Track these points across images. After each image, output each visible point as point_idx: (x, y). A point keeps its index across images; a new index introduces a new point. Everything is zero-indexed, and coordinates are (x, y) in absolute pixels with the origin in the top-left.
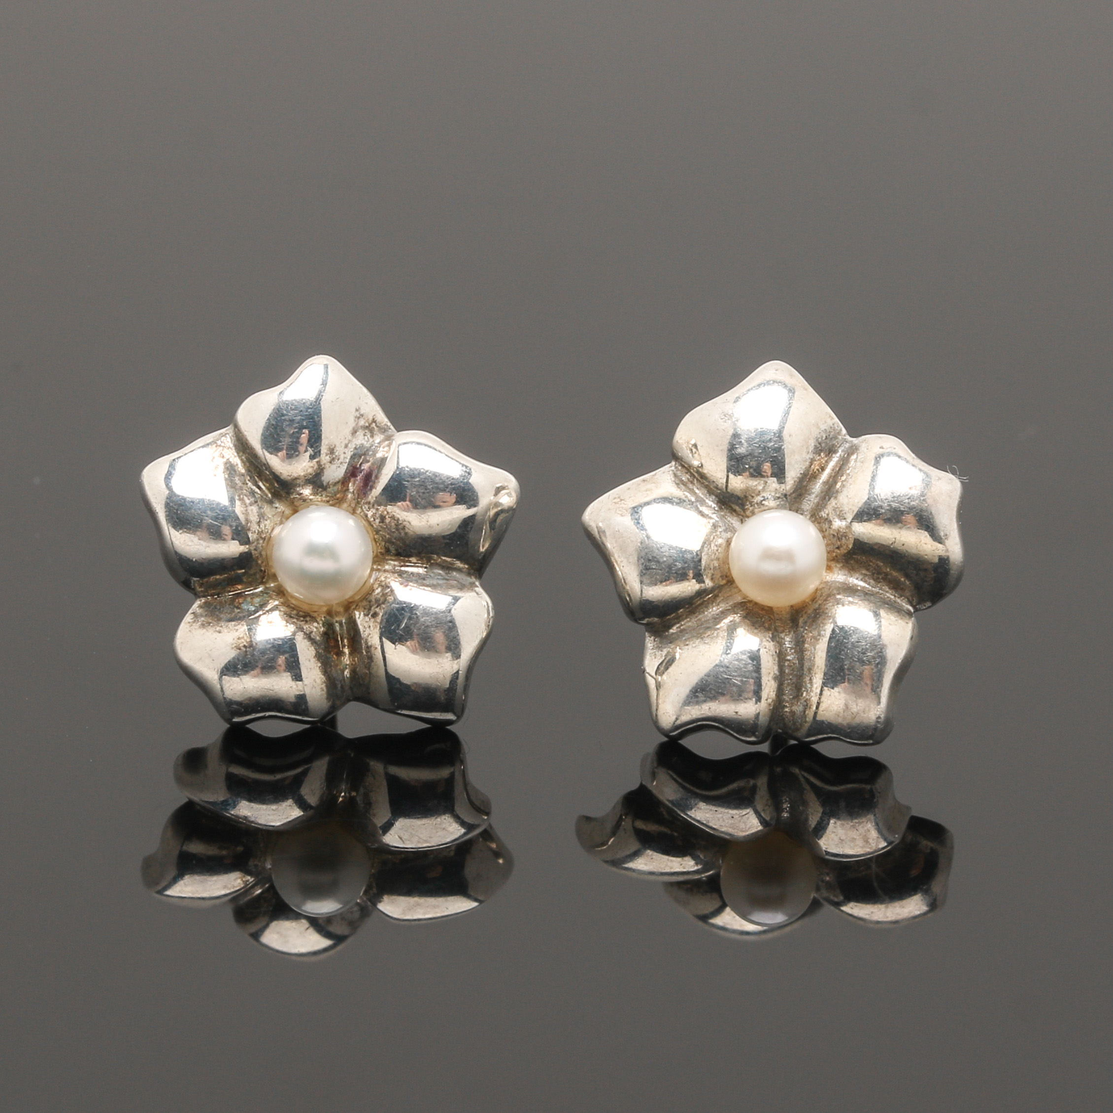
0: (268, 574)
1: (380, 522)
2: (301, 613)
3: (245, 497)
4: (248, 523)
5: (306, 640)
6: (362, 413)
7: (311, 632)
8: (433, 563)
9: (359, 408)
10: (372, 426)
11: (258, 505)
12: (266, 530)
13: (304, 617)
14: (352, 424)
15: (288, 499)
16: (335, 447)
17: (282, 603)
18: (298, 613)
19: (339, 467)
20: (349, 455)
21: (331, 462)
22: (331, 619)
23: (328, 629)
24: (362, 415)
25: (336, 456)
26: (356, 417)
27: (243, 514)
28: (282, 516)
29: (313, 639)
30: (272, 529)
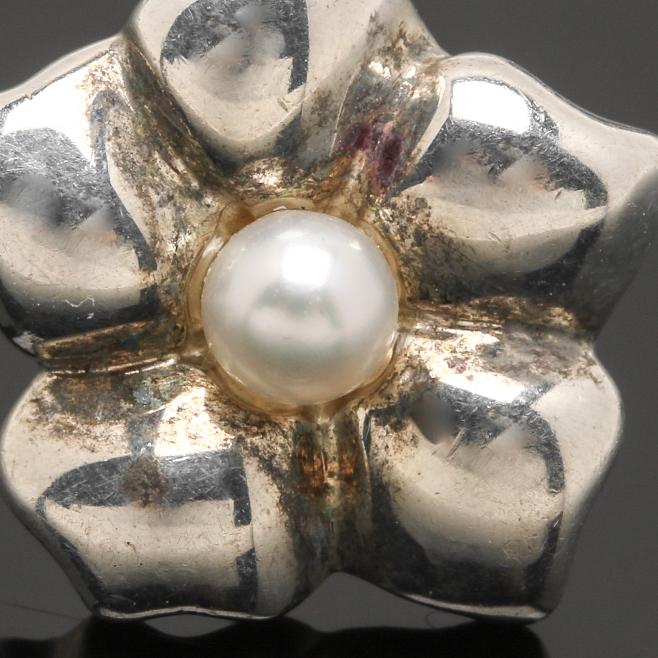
0: (188, 333)
1: (412, 245)
2: (253, 417)
3: (150, 190)
4: (155, 243)
5: (262, 474)
6: (380, 23)
7: (273, 456)
8: (510, 320)
10: (398, 46)
11: (175, 205)
12: (190, 254)
13: (260, 425)
14: (362, 46)
15: (233, 192)
17: (215, 394)
18: (247, 418)
21: (320, 125)
22: (309, 423)
23: (302, 446)
24: (381, 28)
25: (331, 112)
26: (370, 33)
27: (147, 224)
28: (218, 221)
29: (276, 469)
30: (199, 248)
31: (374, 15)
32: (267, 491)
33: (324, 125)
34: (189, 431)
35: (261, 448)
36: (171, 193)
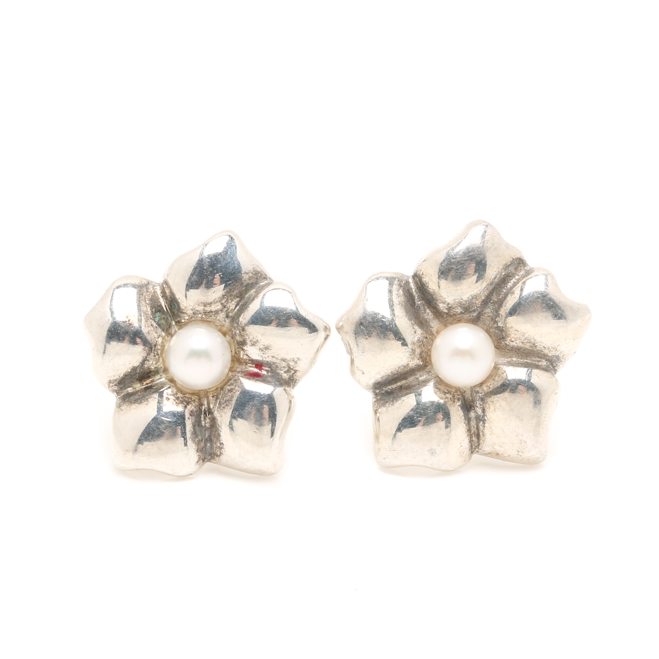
1: (228, 389)
3: (226, 299)
4: (209, 305)
5: (142, 358)
6: (298, 362)
7: (148, 361)
9: (300, 360)
10: (292, 370)
11: (223, 309)
14: (288, 357)
15: (231, 327)
16: (270, 349)
19: (259, 355)
20: (268, 359)
22: (162, 372)
23: (154, 371)
24: (296, 363)
25: (265, 352)
26: (293, 359)
27: (214, 300)
28: (220, 325)
29: (144, 363)
30: (210, 320)
31: (300, 359)
32: (137, 361)
33: (260, 350)
34: (150, 331)
35: (150, 356)
36: (226, 307)
